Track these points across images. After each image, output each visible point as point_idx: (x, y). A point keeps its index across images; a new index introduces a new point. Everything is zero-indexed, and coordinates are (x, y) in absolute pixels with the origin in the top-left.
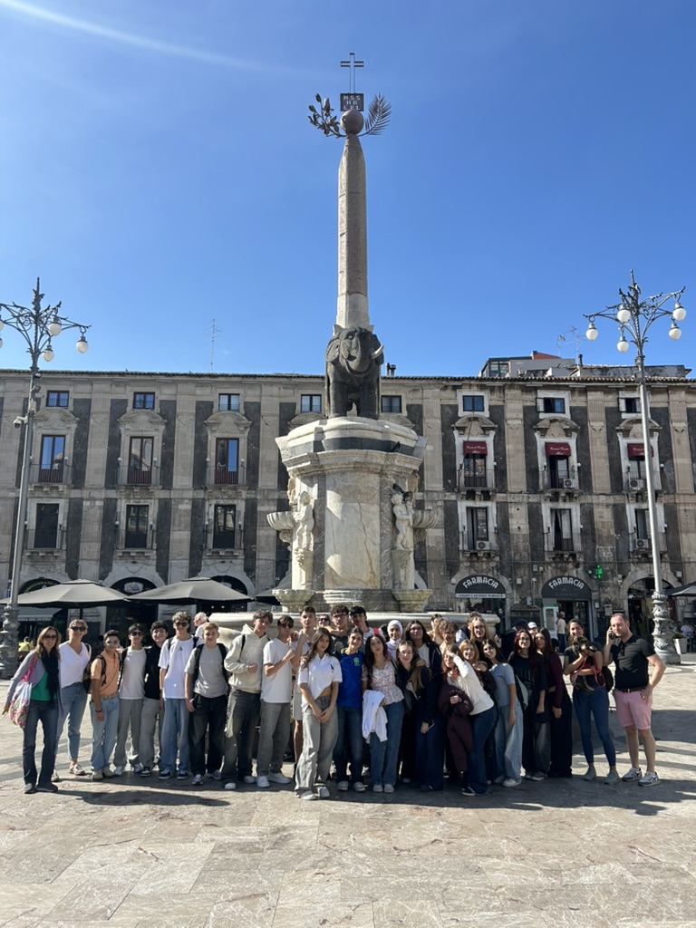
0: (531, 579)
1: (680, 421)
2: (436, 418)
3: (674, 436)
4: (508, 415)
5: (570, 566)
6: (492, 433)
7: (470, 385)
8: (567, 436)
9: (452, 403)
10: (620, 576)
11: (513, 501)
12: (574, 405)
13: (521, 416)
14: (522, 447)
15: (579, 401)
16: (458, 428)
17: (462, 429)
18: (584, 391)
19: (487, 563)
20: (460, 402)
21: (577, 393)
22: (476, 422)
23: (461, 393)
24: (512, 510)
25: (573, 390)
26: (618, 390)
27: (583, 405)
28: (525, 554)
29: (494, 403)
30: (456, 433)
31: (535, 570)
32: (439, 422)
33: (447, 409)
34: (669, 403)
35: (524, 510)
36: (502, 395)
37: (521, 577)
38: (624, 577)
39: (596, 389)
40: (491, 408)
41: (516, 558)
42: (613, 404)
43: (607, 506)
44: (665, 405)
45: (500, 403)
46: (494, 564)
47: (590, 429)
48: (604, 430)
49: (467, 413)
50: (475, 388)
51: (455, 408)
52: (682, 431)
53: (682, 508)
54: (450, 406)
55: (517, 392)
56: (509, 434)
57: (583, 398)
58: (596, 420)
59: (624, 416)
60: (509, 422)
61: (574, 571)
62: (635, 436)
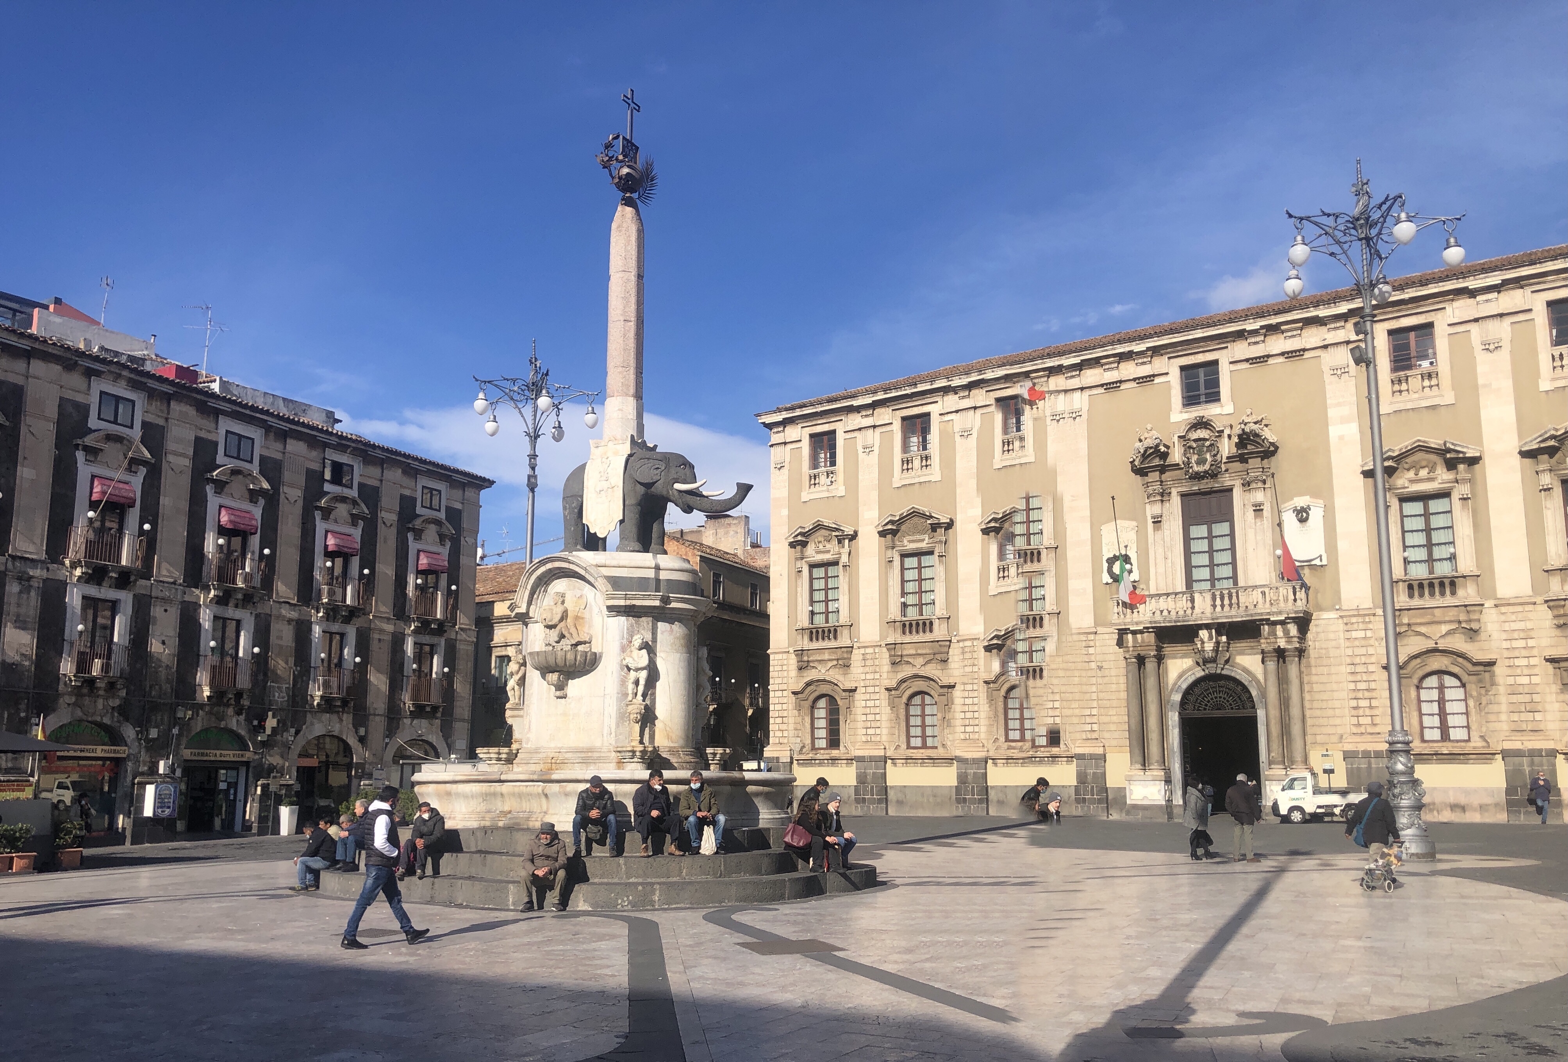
0: (170, 730)
1: (389, 511)
2: (47, 419)
3: (382, 531)
4: (171, 445)
5: (230, 711)
6: (143, 471)
7: (118, 377)
8: (251, 501)
9: (80, 398)
10: (293, 731)
11: (160, 595)
12: (266, 453)
13: (190, 452)
14: (185, 505)
15: (274, 450)
16: (87, 449)
17: (92, 452)
18: (283, 436)
19: (106, 699)
20: (94, 400)
21: (272, 435)
22: (119, 445)
23: (99, 385)
24: (157, 611)
25: (268, 429)
26: (325, 445)
27: (278, 456)
28: (167, 687)
29: (150, 418)
30: (80, 455)
31: (180, 714)
32: (52, 427)
33: (70, 409)
34: (381, 481)
35: (174, 613)
36: (164, 407)
37: (157, 727)
38: (297, 733)
39: (299, 436)
40: (145, 425)
41: (153, 693)
42: (315, 466)
43: (290, 621)
44: (376, 483)
45: (161, 422)
46: (117, 702)
47: (282, 496)
48: (300, 503)
49: (103, 425)
50: (123, 383)
51: (84, 410)
52: (391, 525)
53: (376, 636)
54: (77, 405)
55: (191, 411)
56: (167, 479)
57: (279, 446)
58: (292, 486)
59: (327, 487)
60: (170, 458)
61: (234, 720)
62: (336, 521)
